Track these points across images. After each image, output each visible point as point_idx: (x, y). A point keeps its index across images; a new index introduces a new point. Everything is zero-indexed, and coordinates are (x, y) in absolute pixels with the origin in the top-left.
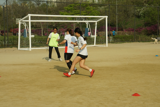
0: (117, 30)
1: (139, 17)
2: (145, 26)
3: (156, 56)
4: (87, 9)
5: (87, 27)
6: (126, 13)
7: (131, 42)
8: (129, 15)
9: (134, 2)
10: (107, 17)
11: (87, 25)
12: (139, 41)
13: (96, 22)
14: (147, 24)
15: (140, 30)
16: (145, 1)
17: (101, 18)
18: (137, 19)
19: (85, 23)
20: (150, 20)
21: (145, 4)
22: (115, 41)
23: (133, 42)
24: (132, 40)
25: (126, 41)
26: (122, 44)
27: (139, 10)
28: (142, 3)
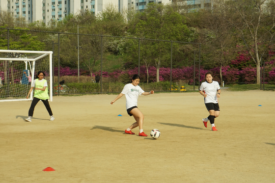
0: (79, 74)
1: (116, 53)
2: (126, 69)
3: (119, 115)
4: (22, 38)
5: (26, 69)
6: (94, 46)
7: (95, 94)
8: (99, 49)
9: (108, 28)
10: (51, 53)
11: (26, 66)
12: (108, 93)
13: (34, 60)
14: (128, 65)
15: (117, 75)
16: (126, 28)
17: (41, 54)
18: (114, 56)
19: (23, 62)
20: (130, 58)
21: (126, 32)
22: (69, 92)
23: (99, 94)
24: (97, 91)
25: (87, 92)
26: (81, 96)
27: (115, 42)
28: (121, 31)
